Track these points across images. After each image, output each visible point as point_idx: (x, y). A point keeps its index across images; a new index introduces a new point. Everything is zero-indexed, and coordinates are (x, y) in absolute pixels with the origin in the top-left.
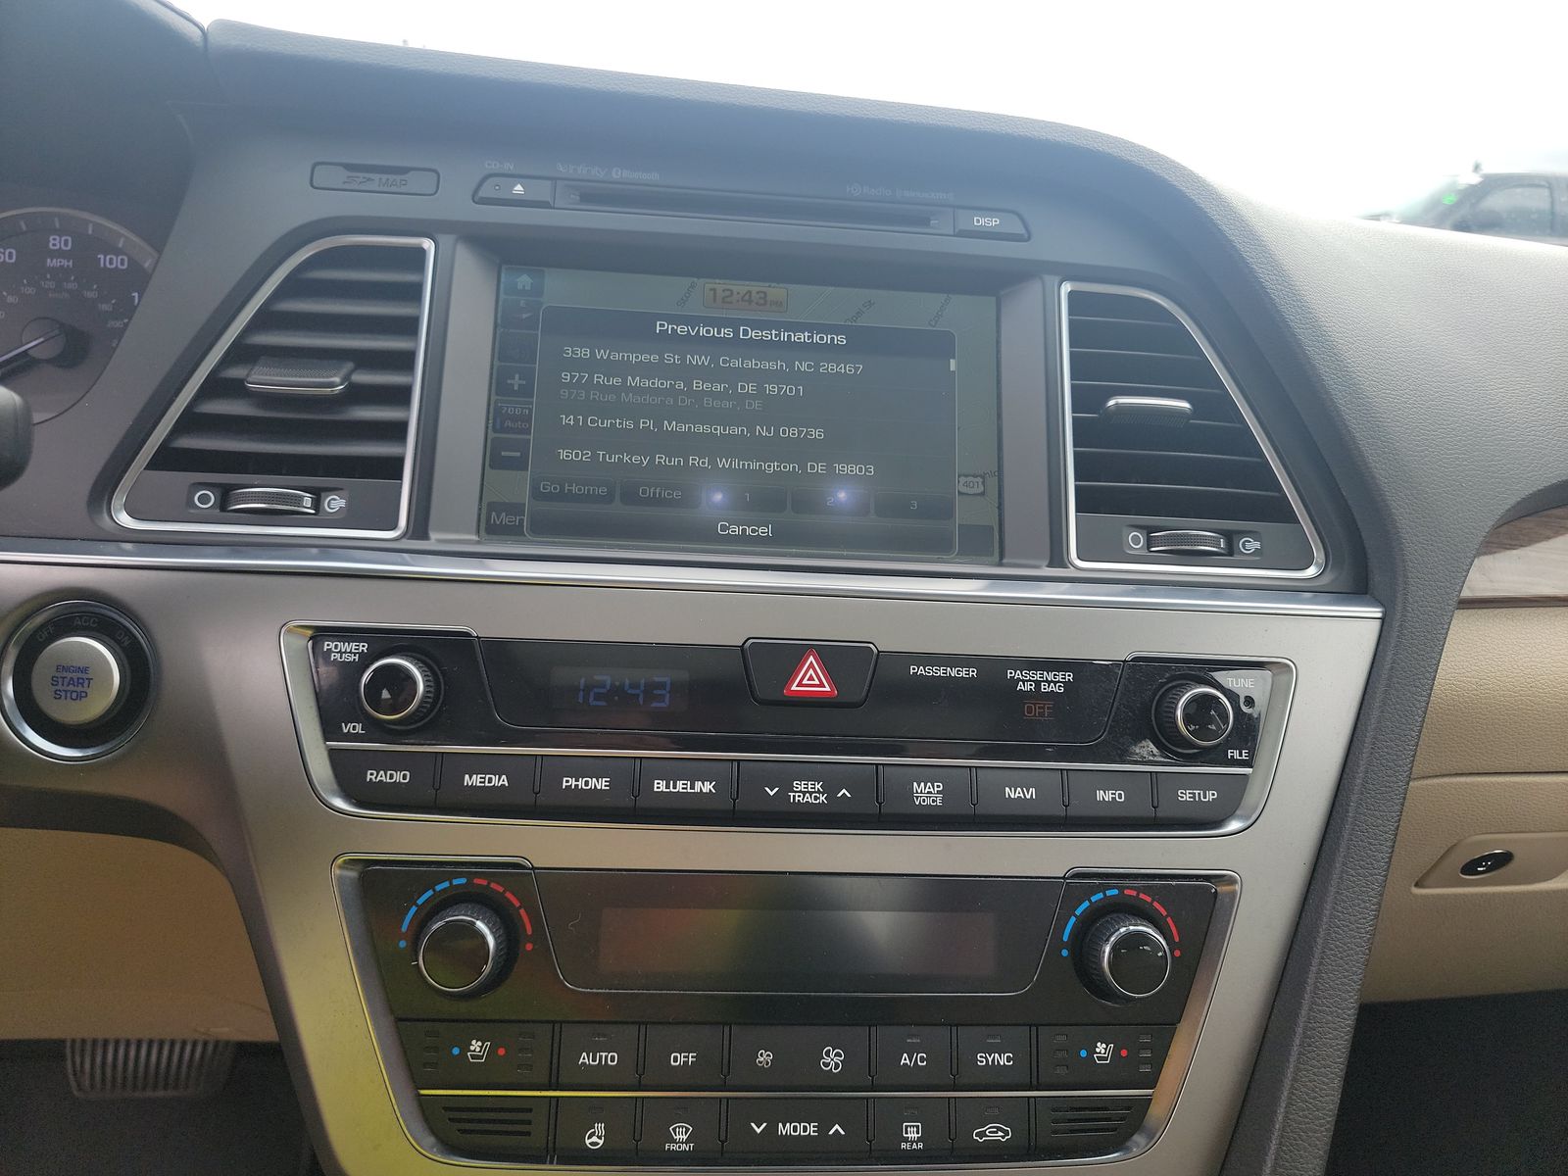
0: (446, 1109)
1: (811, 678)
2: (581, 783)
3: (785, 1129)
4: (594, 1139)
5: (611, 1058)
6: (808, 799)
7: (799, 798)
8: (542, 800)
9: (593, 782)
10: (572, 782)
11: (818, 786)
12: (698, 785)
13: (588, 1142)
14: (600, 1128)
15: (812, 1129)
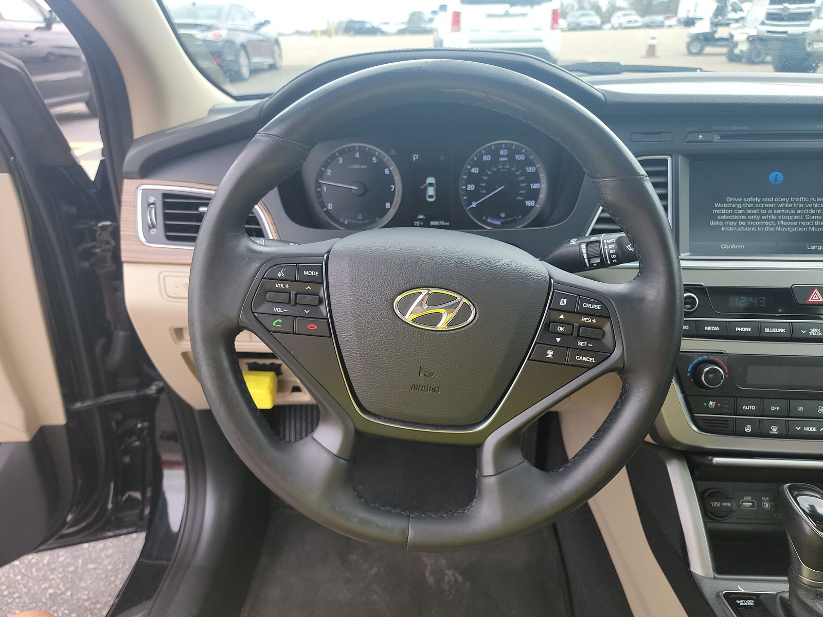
0: (702, 420)
1: (816, 297)
2: (742, 329)
3: (806, 429)
4: (748, 429)
5: (753, 408)
6: (815, 334)
7: (813, 334)
8: (730, 334)
9: (746, 329)
10: (739, 329)
11: (819, 330)
12: (780, 330)
13: (746, 430)
14: (749, 426)
15: (815, 429)
